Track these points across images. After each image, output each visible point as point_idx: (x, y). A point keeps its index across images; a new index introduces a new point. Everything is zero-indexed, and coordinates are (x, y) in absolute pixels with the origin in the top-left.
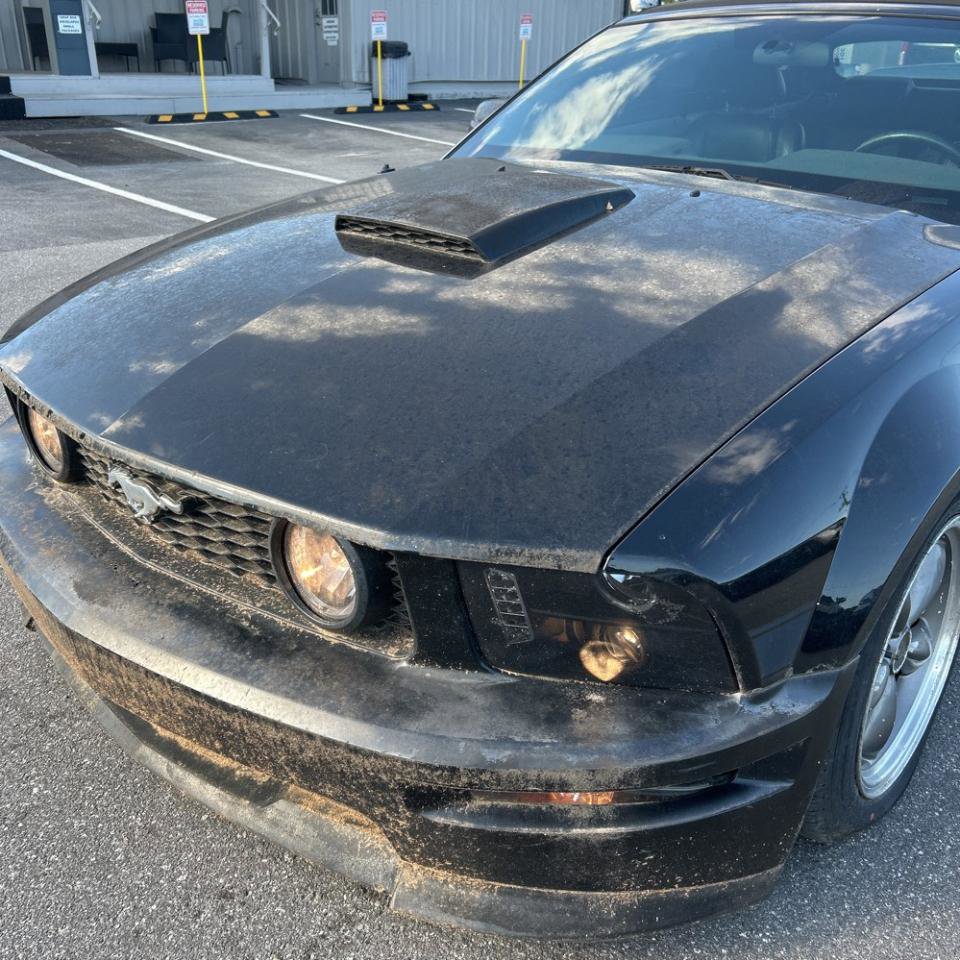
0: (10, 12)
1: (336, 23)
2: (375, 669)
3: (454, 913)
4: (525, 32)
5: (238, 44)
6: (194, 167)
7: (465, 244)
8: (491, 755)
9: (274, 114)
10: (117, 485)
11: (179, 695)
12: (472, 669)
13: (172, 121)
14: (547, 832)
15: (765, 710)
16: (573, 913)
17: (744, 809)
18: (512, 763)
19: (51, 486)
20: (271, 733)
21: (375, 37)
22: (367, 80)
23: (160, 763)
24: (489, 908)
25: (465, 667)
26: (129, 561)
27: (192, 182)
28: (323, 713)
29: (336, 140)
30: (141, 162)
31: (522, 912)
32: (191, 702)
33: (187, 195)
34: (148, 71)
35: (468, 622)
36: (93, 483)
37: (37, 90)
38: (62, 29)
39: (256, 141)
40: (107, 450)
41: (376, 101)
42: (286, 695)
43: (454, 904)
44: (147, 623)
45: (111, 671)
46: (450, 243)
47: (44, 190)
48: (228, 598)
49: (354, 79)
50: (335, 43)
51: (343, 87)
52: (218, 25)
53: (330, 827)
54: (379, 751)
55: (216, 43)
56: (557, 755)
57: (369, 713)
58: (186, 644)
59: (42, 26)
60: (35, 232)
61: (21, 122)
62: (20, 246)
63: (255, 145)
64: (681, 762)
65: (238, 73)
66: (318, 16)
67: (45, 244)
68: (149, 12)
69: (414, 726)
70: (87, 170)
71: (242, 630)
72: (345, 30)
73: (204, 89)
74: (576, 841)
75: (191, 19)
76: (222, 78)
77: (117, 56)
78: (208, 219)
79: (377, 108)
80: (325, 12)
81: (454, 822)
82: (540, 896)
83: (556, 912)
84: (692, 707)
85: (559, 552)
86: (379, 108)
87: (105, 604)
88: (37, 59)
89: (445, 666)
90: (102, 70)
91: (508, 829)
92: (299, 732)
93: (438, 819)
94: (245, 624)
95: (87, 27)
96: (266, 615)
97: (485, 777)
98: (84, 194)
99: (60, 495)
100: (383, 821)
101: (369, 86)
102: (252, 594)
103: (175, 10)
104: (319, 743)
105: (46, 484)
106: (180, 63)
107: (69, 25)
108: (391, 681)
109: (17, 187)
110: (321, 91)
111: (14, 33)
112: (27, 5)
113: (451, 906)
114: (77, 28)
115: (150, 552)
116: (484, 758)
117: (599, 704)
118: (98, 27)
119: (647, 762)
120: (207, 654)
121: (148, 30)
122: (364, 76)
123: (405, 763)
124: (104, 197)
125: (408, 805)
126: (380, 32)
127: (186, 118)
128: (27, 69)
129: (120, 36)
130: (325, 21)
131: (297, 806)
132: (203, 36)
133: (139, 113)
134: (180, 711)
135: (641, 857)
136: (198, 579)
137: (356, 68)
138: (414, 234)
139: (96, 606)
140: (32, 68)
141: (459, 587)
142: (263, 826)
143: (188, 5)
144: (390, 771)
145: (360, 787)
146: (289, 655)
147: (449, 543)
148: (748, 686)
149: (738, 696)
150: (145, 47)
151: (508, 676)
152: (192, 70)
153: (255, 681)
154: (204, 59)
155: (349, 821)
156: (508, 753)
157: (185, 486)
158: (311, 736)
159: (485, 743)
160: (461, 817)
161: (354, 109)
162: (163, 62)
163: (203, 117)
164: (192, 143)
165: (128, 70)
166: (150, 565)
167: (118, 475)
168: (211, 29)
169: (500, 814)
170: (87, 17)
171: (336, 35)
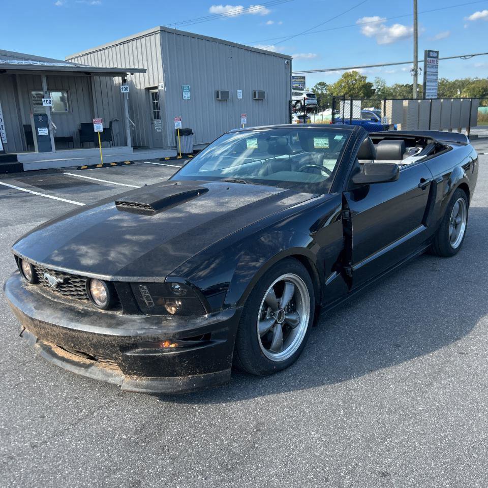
0: (18, 128)
1: (160, 122)
2: (113, 317)
3: (138, 388)
4: (244, 121)
5: (118, 133)
6: (95, 187)
7: (149, 206)
8: (139, 332)
9: (132, 163)
10: (47, 279)
11: (61, 330)
12: (138, 314)
13: (87, 169)
14: (157, 354)
15: (215, 319)
16: (171, 384)
17: (211, 347)
18: (144, 333)
19: (28, 285)
20: (85, 336)
21: (176, 128)
22: (175, 145)
23: (59, 363)
24: (148, 385)
25: (136, 314)
26: (50, 300)
27: (93, 193)
28: (98, 327)
29: (159, 172)
30: (72, 187)
31: (156, 385)
32: (65, 331)
33: (90, 199)
34: (78, 148)
35: (135, 300)
36: (41, 282)
37: (29, 159)
38: (40, 133)
39: (123, 175)
40: (43, 266)
41: (178, 154)
42: (89, 325)
43: (138, 385)
44: (53, 313)
45: (43, 328)
46: (145, 206)
47: (30, 201)
48: (76, 305)
49: (169, 145)
50: (160, 131)
51: (164, 149)
52: (108, 127)
53: (106, 371)
54: (111, 334)
55: (107, 135)
56: (156, 330)
57: (110, 326)
58: (63, 316)
59: (31, 132)
60: (26, 217)
61: (22, 173)
62: (20, 223)
63: (122, 176)
64: (189, 330)
65: (118, 146)
66: (152, 120)
67: (30, 222)
68: (78, 123)
69: (121, 327)
70: (49, 191)
71: (79, 312)
72: (164, 126)
73: (102, 153)
74: (165, 357)
75: (95, 126)
76: (110, 148)
77: (63, 142)
78: (82, 204)
79: (178, 157)
80: (155, 118)
81: (133, 354)
82: (161, 380)
83: (165, 384)
84: (194, 319)
85: (154, 278)
86: (180, 157)
87: (42, 310)
88: (29, 146)
89: (131, 314)
90: (57, 149)
91: (146, 355)
92: (92, 333)
93: (128, 354)
94: (80, 310)
95: (51, 132)
96: (86, 308)
97: (138, 338)
98: (48, 201)
99: (31, 287)
100: (116, 359)
101: (176, 147)
102: (83, 304)
103: (89, 122)
104: (97, 335)
105: (27, 285)
106: (92, 143)
107: (43, 131)
108: (117, 319)
109: (19, 200)
110: (154, 151)
111: (19, 134)
112: (25, 124)
113: (137, 386)
114: (46, 132)
115: (55, 297)
116: (137, 333)
117: (170, 320)
118: (55, 132)
119: (179, 331)
120: (69, 318)
121: (77, 130)
122: (173, 144)
123: (118, 336)
124: (55, 202)
125: (121, 351)
126: (178, 125)
127: (94, 166)
128: (24, 150)
129: (66, 134)
130: (155, 122)
131: (97, 368)
132: (100, 133)
133: (73, 166)
134: (62, 336)
135: (184, 362)
136: (69, 302)
137: (169, 141)
138: (136, 205)
139: (39, 311)
140: (27, 150)
141: (131, 290)
142: (87, 375)
143: (94, 120)
144: (115, 340)
145: (108, 348)
146: (90, 316)
147: (127, 277)
148: (209, 312)
149: (206, 315)
150: (76, 137)
151: (148, 316)
152: (97, 146)
153: (81, 322)
154: (101, 141)
155: (111, 369)
156: (144, 331)
157: (64, 273)
158: (95, 334)
159: (138, 329)
160: (135, 353)
161: (169, 158)
162: (84, 143)
163: (101, 166)
164: (95, 178)
165: (69, 148)
166: (55, 300)
167: (47, 275)
168: (104, 129)
169: (145, 352)
170: (51, 128)
171: (161, 127)
